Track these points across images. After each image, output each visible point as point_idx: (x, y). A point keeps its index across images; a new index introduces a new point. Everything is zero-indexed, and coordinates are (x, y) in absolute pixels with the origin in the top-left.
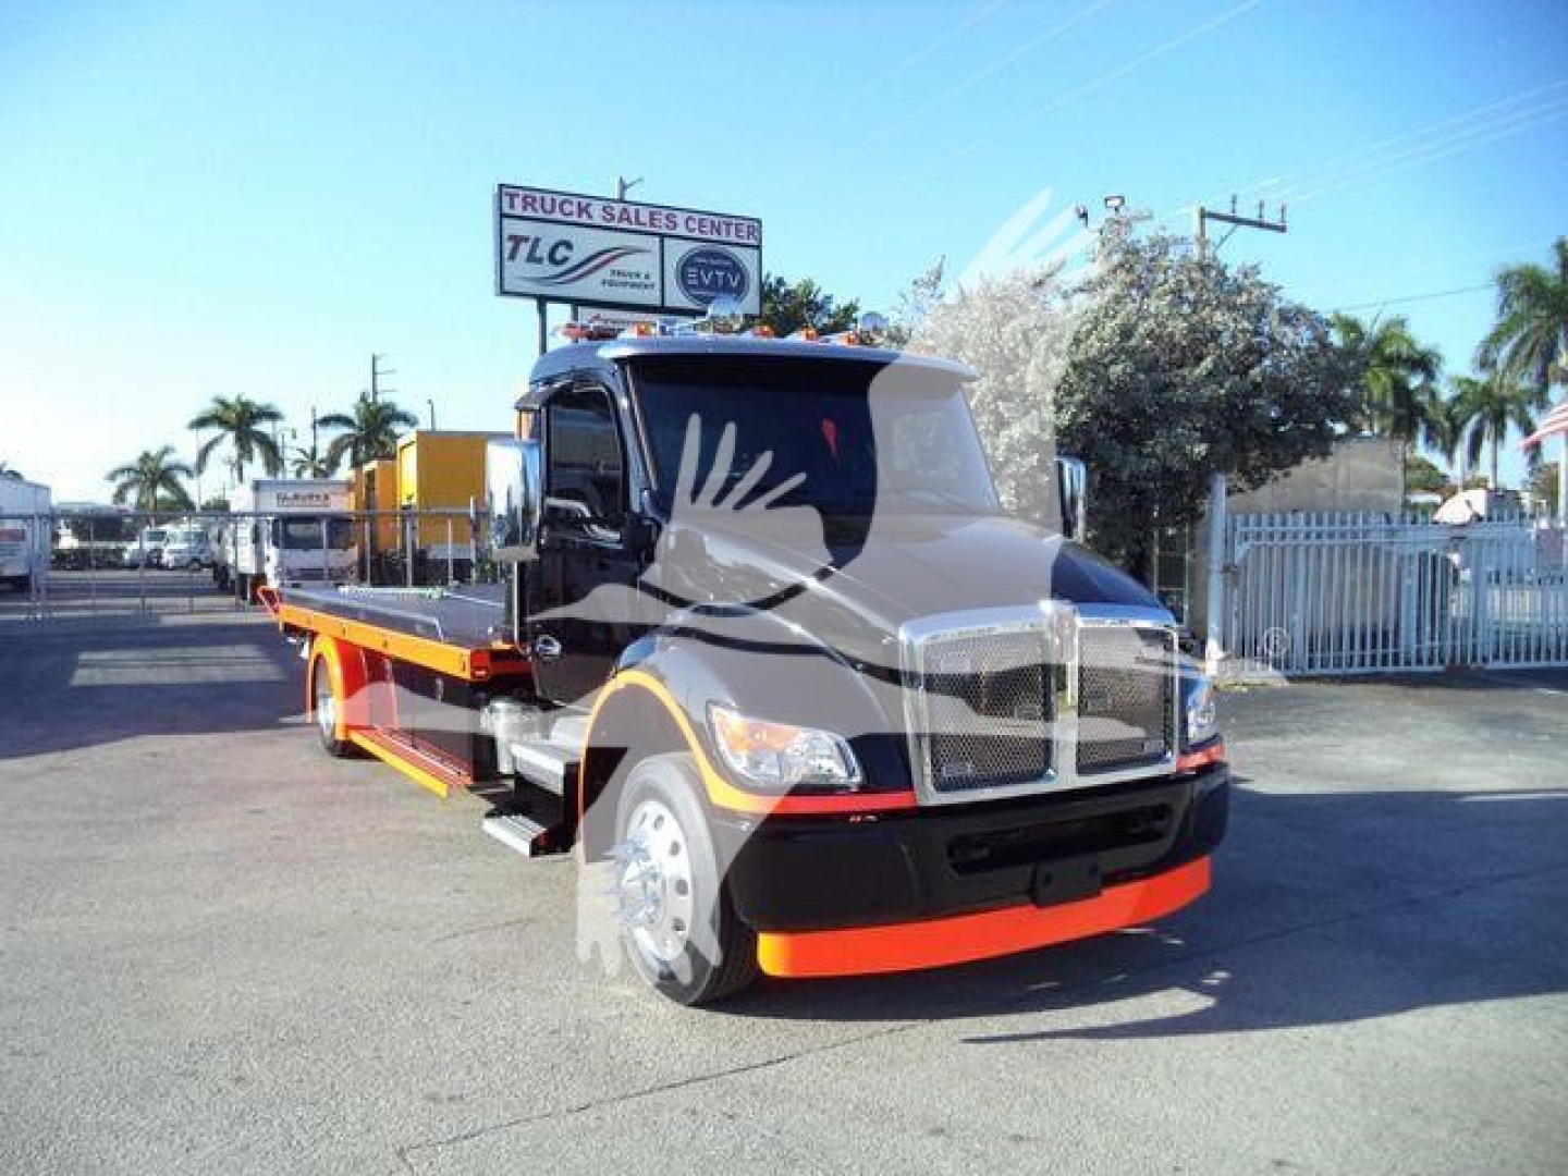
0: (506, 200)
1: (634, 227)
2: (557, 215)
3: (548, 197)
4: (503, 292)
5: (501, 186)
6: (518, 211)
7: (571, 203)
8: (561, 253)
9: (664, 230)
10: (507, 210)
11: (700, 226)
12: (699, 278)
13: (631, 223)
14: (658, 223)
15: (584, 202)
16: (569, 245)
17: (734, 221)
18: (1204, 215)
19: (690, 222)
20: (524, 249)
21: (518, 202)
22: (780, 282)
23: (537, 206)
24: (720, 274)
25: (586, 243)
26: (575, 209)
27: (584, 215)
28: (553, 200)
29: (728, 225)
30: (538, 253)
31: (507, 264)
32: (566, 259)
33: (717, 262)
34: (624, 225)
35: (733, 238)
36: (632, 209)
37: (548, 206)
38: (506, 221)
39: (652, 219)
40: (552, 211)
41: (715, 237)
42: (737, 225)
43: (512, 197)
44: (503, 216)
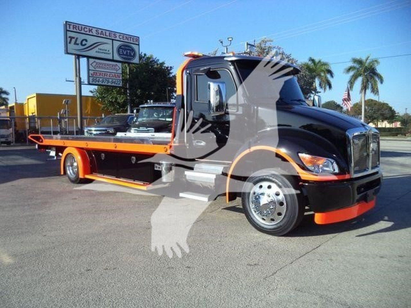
0: (68, 26)
1: (105, 36)
2: (83, 32)
3: (80, 26)
4: (67, 53)
5: (66, 22)
6: (71, 29)
7: (87, 28)
8: (84, 43)
9: (113, 38)
10: (68, 29)
11: (123, 37)
12: (123, 52)
13: (104, 35)
14: (111, 36)
15: (91, 28)
16: (86, 41)
17: (132, 37)
18: (248, 44)
19: (120, 36)
20: (73, 40)
21: (71, 27)
22: (145, 55)
23: (77, 29)
24: (128, 51)
25: (91, 40)
26: (88, 30)
27: (91, 32)
28: (82, 27)
29: (131, 38)
30: (78, 42)
31: (68, 44)
32: (85, 44)
33: (128, 48)
34: (102, 36)
35: (132, 42)
36: (104, 31)
37: (80, 29)
38: (68, 32)
39: (110, 35)
40: (81, 30)
41: (127, 41)
42: (133, 38)
43: (70, 25)
44: (67, 30)
